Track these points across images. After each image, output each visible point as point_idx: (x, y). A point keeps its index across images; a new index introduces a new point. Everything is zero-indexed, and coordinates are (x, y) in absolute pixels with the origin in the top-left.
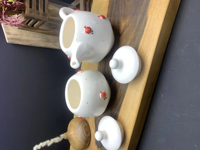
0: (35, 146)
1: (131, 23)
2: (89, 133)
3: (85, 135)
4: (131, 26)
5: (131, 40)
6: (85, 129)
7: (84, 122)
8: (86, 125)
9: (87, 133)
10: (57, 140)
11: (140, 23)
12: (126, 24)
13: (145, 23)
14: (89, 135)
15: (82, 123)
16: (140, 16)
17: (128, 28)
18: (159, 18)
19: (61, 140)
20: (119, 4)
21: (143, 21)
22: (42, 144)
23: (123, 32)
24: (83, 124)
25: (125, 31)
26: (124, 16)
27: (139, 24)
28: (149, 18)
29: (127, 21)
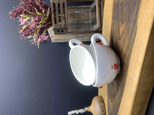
0: (69, 112)
1: (126, 29)
2: (104, 111)
3: (101, 113)
4: (126, 32)
5: (126, 46)
6: (101, 108)
7: (101, 102)
8: (102, 105)
9: (103, 111)
10: (82, 111)
11: (132, 31)
12: (123, 30)
13: (136, 33)
14: (104, 113)
15: (100, 102)
16: (132, 25)
17: (124, 34)
18: (146, 30)
19: (85, 112)
20: (119, 9)
21: (134, 30)
22: (73, 112)
23: (121, 37)
24: (100, 104)
25: (123, 37)
26: (122, 21)
27: (132, 33)
28: (138, 28)
29: (124, 27)
